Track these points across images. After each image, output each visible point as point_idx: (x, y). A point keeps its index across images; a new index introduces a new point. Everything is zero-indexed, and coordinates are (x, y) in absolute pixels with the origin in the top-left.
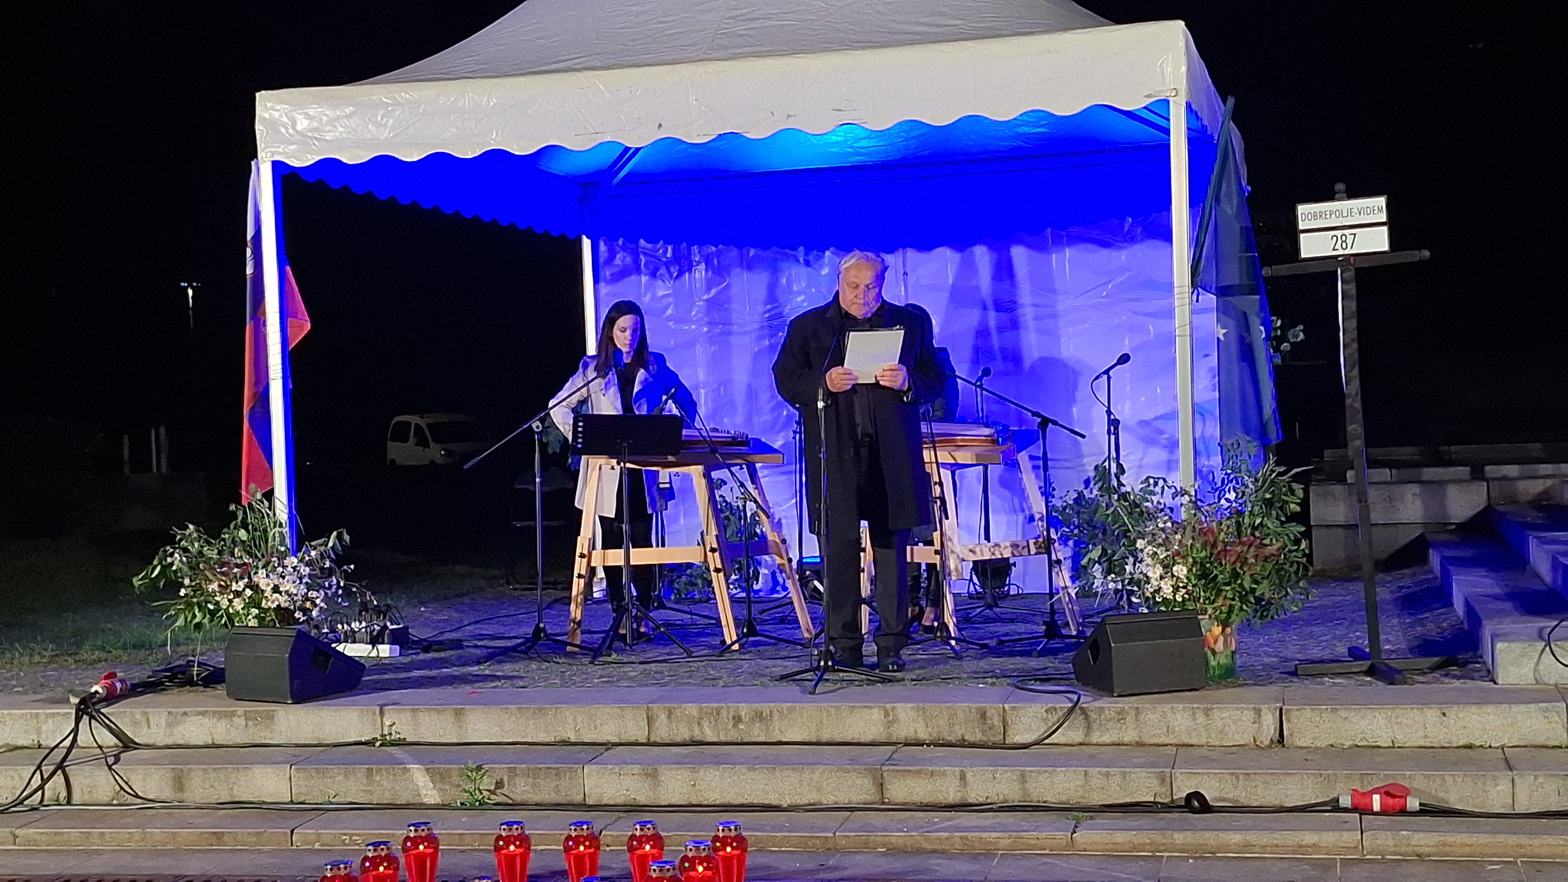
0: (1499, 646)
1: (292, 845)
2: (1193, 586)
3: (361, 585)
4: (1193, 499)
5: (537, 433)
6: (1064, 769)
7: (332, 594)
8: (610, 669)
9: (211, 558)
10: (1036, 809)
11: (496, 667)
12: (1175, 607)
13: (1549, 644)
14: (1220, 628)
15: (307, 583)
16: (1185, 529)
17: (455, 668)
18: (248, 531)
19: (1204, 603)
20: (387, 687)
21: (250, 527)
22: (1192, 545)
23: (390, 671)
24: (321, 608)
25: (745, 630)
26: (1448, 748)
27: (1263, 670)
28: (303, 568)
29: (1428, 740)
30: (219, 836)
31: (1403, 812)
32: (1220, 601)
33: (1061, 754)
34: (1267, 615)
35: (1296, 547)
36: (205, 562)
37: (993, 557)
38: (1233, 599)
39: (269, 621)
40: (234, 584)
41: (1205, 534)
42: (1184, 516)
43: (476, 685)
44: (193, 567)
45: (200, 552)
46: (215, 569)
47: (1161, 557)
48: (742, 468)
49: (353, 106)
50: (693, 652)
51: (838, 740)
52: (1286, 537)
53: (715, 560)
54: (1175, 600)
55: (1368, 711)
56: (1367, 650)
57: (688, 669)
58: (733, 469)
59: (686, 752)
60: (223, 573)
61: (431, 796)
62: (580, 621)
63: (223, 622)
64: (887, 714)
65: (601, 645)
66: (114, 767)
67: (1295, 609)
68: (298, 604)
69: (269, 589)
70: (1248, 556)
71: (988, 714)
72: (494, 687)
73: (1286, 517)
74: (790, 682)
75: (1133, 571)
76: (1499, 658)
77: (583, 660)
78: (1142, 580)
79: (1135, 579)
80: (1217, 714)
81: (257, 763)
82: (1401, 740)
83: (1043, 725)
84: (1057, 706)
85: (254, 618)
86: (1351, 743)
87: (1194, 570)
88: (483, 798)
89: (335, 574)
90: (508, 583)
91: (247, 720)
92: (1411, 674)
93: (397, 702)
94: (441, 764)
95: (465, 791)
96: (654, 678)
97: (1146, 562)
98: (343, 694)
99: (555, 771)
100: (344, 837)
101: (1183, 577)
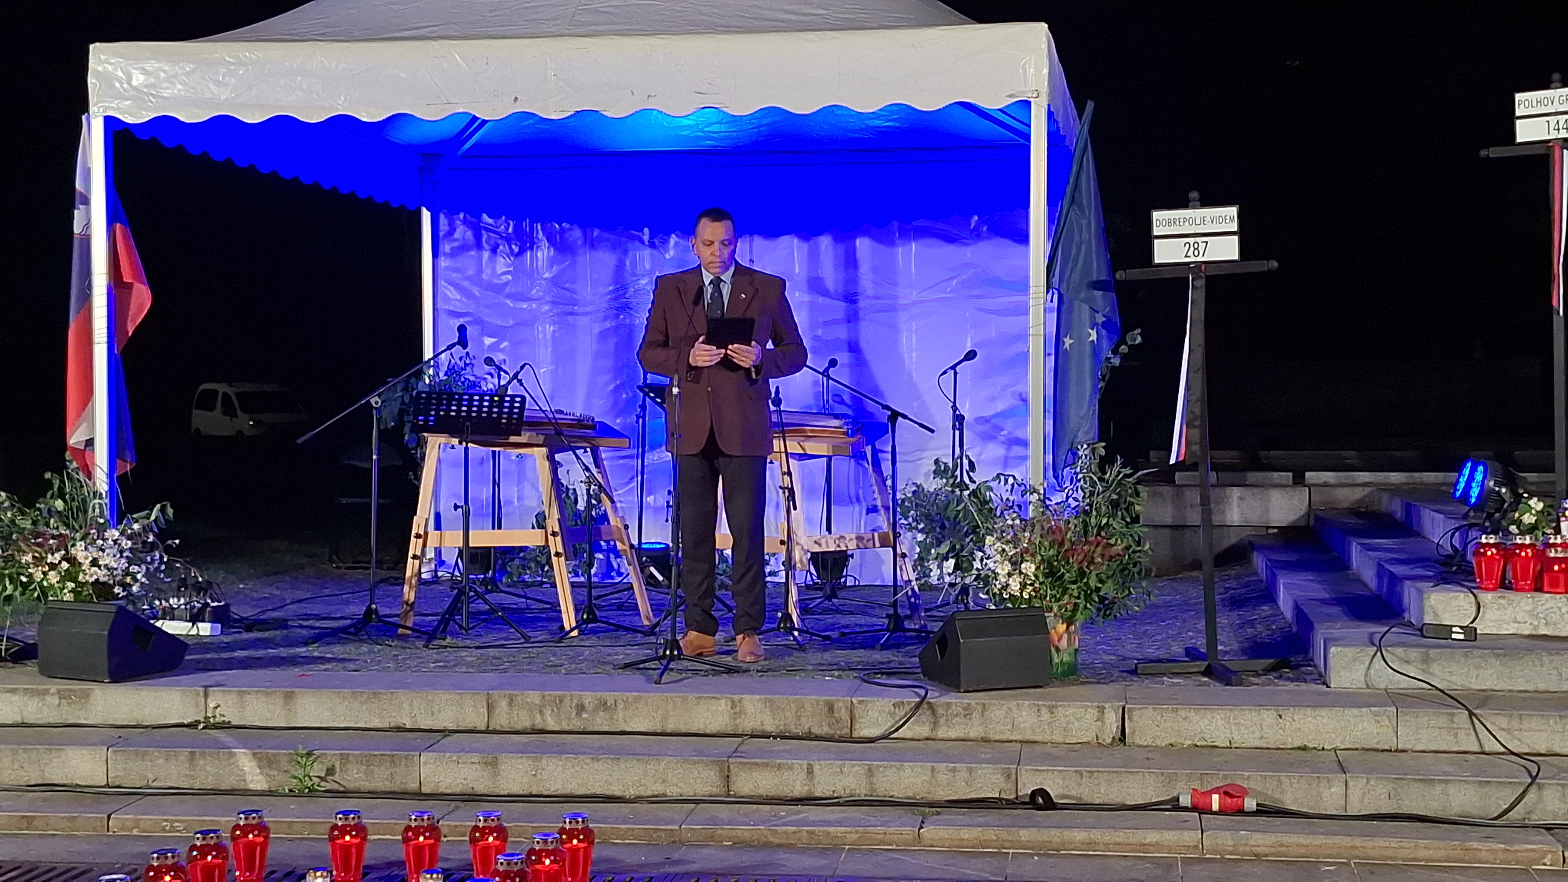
0: (1333, 650)
1: (108, 830)
2: (1041, 583)
3: (186, 561)
4: (1042, 497)
5: (376, 408)
6: (910, 764)
7: (156, 568)
8: (445, 653)
9: (24, 529)
10: (883, 803)
11: (325, 649)
12: (1021, 603)
13: (1380, 649)
14: (1065, 626)
15: (127, 557)
16: (1033, 526)
17: (281, 649)
18: (65, 501)
19: (1051, 602)
20: (210, 667)
21: (67, 497)
22: (1040, 542)
23: (211, 650)
24: (142, 583)
25: (585, 617)
26: (1284, 749)
27: (1103, 669)
28: (124, 541)
29: (1262, 741)
30: (29, 820)
32: (1066, 600)
33: (906, 749)
34: (1110, 614)
35: (1139, 548)
36: (17, 532)
37: (838, 549)
38: (1078, 598)
39: (86, 596)
40: (49, 556)
41: (1053, 533)
42: (1031, 514)
43: (306, 667)
44: (6, 538)
45: (13, 521)
46: (29, 540)
47: (1010, 554)
48: (586, 452)
49: (193, 63)
50: (530, 637)
51: (684, 731)
52: (1130, 538)
53: (556, 545)
54: (1022, 597)
55: (1208, 712)
56: (1205, 651)
57: (526, 655)
58: (577, 451)
59: (526, 740)
60: (38, 545)
61: (256, 781)
62: (413, 603)
63: (36, 595)
64: (733, 706)
65: (436, 628)
67: (1137, 608)
68: (118, 579)
69: (88, 562)
70: (1095, 555)
71: (836, 707)
72: (325, 670)
73: (1131, 518)
74: (635, 671)
75: (980, 567)
76: (1332, 662)
77: (417, 643)
78: (989, 577)
79: (982, 576)
80: (1060, 711)
81: (71, 745)
82: (1238, 740)
83: (890, 719)
84: (905, 701)
85: (69, 592)
86: (1190, 742)
87: (1042, 567)
88: (312, 785)
89: (157, 549)
90: (331, 561)
91: (60, 699)
92: (1246, 675)
93: (223, 683)
94: (270, 749)
95: (294, 777)
96: (492, 664)
97: (994, 559)
98: (164, 674)
99: (390, 759)
100: (165, 824)
101: (1031, 574)
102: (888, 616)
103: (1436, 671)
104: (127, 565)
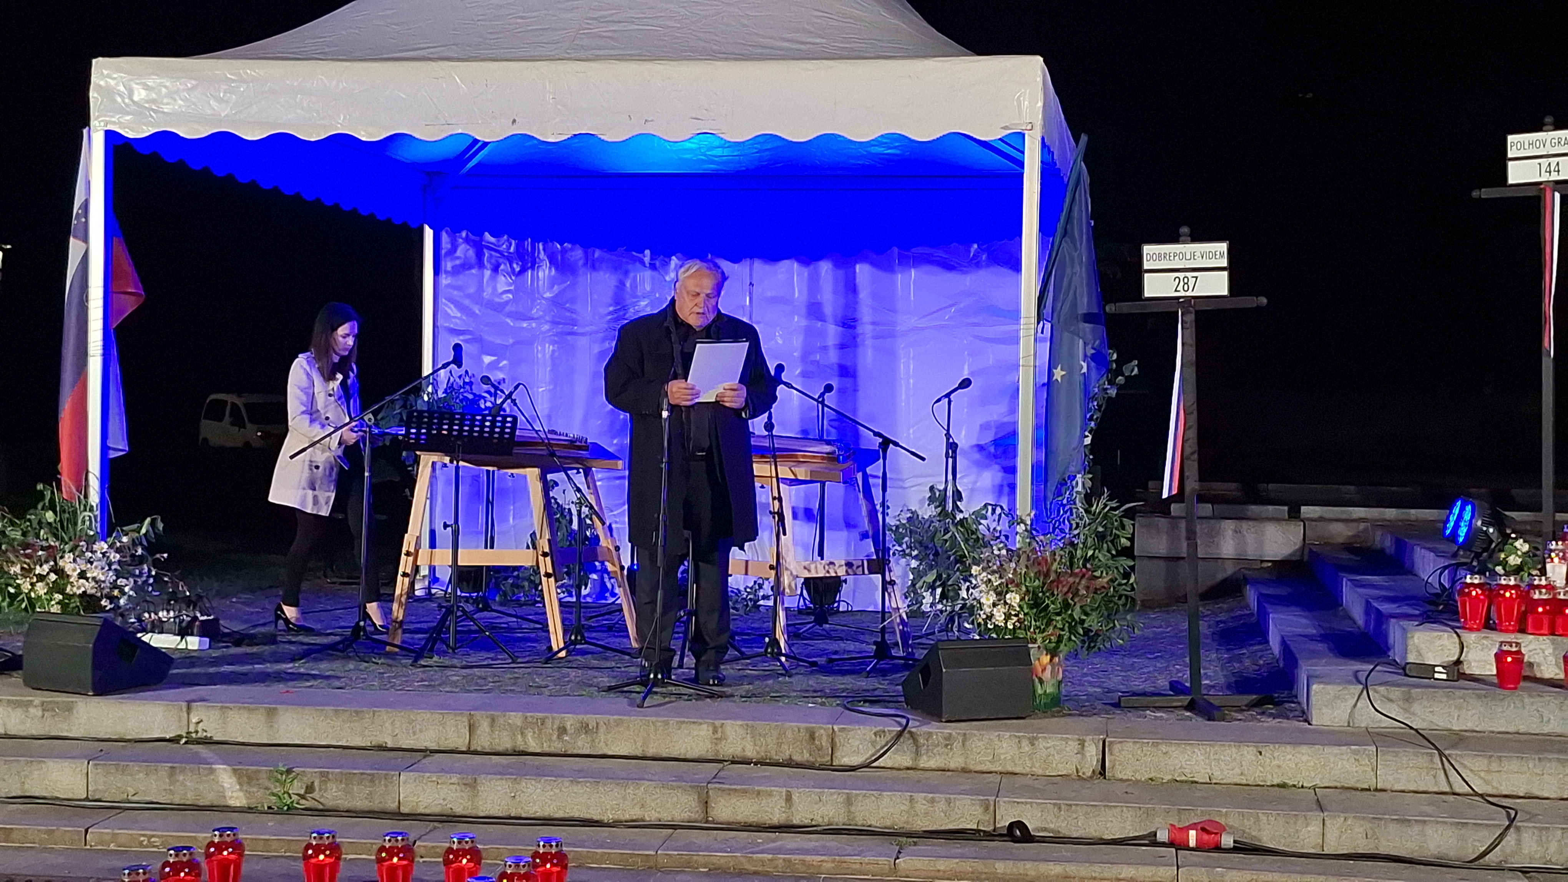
0: (1315, 687)
1: (85, 844)
2: (1025, 614)
3: (175, 576)
4: (1029, 528)
6: (889, 793)
7: (144, 582)
8: (431, 672)
9: (14, 539)
10: (860, 832)
11: (313, 665)
12: (1005, 634)
13: (1365, 686)
14: (1049, 657)
15: (116, 570)
16: (1019, 557)
17: (268, 665)
18: (55, 513)
19: (1035, 633)
20: (193, 682)
21: (58, 509)
22: (1025, 573)
23: (200, 666)
24: (130, 596)
25: (573, 638)
26: (1263, 786)
27: (1087, 701)
28: (113, 554)
29: (1243, 777)
30: (7, 832)
31: (1218, 848)
32: (1050, 630)
33: (887, 778)
34: (1094, 647)
35: (1125, 581)
36: (6, 543)
37: (828, 575)
38: (1062, 629)
39: (73, 608)
40: (38, 567)
41: (1039, 564)
42: (1017, 545)
43: (291, 684)
45: (3, 532)
46: (18, 551)
47: (995, 584)
48: (578, 472)
49: (195, 79)
50: (518, 658)
51: (664, 755)
52: (1116, 571)
53: (546, 566)
54: (1006, 627)
55: (1188, 747)
56: (1188, 685)
57: (514, 675)
58: (569, 472)
59: (507, 761)
60: (27, 556)
61: (236, 797)
62: (402, 622)
63: (23, 606)
64: (715, 731)
65: (423, 648)
67: (1122, 641)
68: (105, 591)
69: (76, 574)
70: (1080, 587)
71: (817, 735)
72: (310, 687)
73: (1117, 550)
74: (619, 694)
75: (966, 597)
76: (1313, 699)
77: (403, 661)
78: (975, 606)
79: (968, 605)
80: (1041, 744)
81: (51, 757)
82: (1217, 776)
83: (872, 747)
84: (886, 729)
85: (57, 603)
86: (1170, 777)
87: (1027, 598)
88: (292, 802)
89: (146, 562)
90: (325, 576)
91: (43, 710)
92: (1231, 711)
93: (207, 698)
94: (251, 765)
95: (273, 794)
96: (477, 684)
97: (980, 589)
98: (148, 688)
99: (369, 778)
100: (142, 839)
101: (1015, 605)
102: (875, 643)
103: (1418, 710)
104: (114, 578)
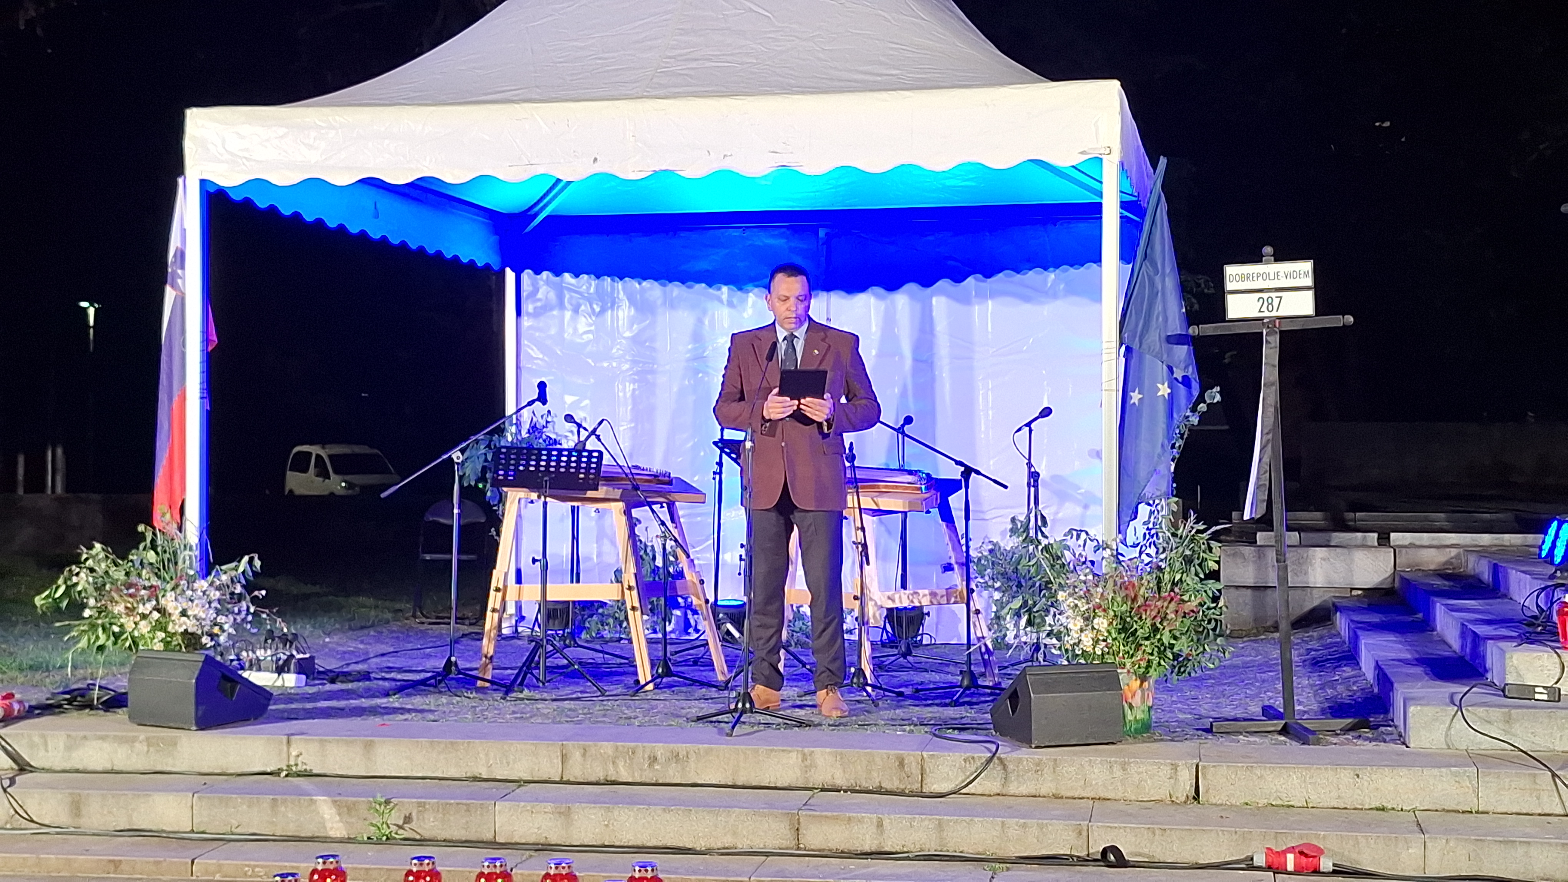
0: (1412, 709)
1: (192, 875)
2: (1114, 639)
3: (272, 613)
4: (1115, 553)
5: (458, 464)
6: (981, 819)
7: (243, 619)
8: (522, 705)
9: (117, 580)
10: (950, 858)
11: (406, 700)
12: (1093, 659)
13: (1460, 708)
14: (1138, 682)
15: (216, 608)
16: (1106, 581)
17: (363, 700)
18: (157, 553)
19: (1124, 658)
20: (293, 716)
21: (159, 549)
22: (1113, 598)
23: (295, 700)
24: (229, 634)
25: (660, 671)
26: (1362, 809)
27: (1178, 727)
28: (212, 592)
29: (1339, 800)
30: (116, 864)
31: (1317, 871)
32: (1139, 655)
33: (977, 804)
34: (1185, 671)
35: (1214, 605)
36: (112, 583)
37: (911, 605)
38: (1152, 654)
39: (175, 646)
40: (141, 606)
41: (1126, 589)
42: (1103, 570)
43: (386, 717)
44: (99, 589)
45: (107, 573)
46: (121, 591)
47: (1082, 609)
48: (662, 507)
49: (285, 127)
50: (606, 691)
51: (753, 784)
52: (1204, 594)
53: (632, 599)
54: (1095, 653)
55: (1284, 771)
56: (1282, 710)
57: (602, 708)
58: (654, 507)
59: (599, 791)
60: (131, 596)
61: (336, 828)
62: (491, 656)
63: (127, 644)
64: (804, 759)
65: (514, 681)
66: (9, 790)
67: (1212, 666)
68: (206, 629)
69: (177, 612)
70: (1168, 611)
71: (906, 762)
72: (406, 720)
73: (1205, 574)
74: (708, 724)
75: (1053, 623)
76: (1411, 721)
77: (495, 695)
78: (1061, 632)
79: (1055, 631)
80: (1133, 769)
81: (158, 791)
82: (1314, 800)
83: (961, 774)
84: (976, 755)
85: (159, 642)
86: (1266, 801)
87: (1115, 623)
88: (390, 833)
89: (245, 600)
90: (414, 616)
91: (148, 745)
92: (1326, 735)
93: (305, 732)
94: (350, 796)
95: (372, 825)
96: (567, 716)
97: (1065, 615)
98: (249, 722)
99: (465, 807)
100: (247, 869)
101: (1103, 630)
102: (962, 673)
103: (1518, 732)
